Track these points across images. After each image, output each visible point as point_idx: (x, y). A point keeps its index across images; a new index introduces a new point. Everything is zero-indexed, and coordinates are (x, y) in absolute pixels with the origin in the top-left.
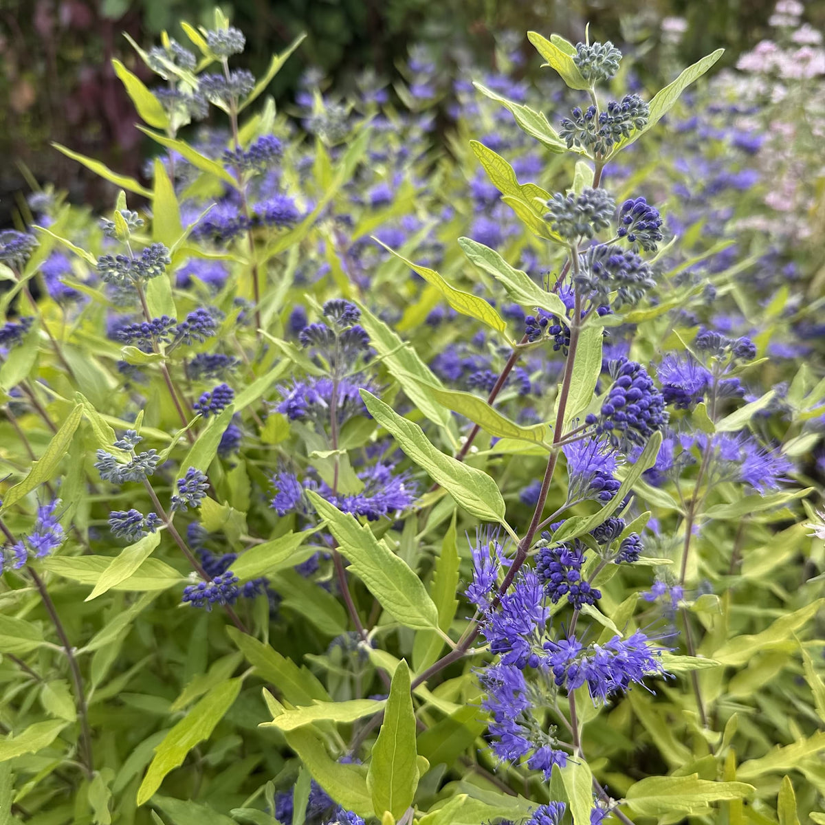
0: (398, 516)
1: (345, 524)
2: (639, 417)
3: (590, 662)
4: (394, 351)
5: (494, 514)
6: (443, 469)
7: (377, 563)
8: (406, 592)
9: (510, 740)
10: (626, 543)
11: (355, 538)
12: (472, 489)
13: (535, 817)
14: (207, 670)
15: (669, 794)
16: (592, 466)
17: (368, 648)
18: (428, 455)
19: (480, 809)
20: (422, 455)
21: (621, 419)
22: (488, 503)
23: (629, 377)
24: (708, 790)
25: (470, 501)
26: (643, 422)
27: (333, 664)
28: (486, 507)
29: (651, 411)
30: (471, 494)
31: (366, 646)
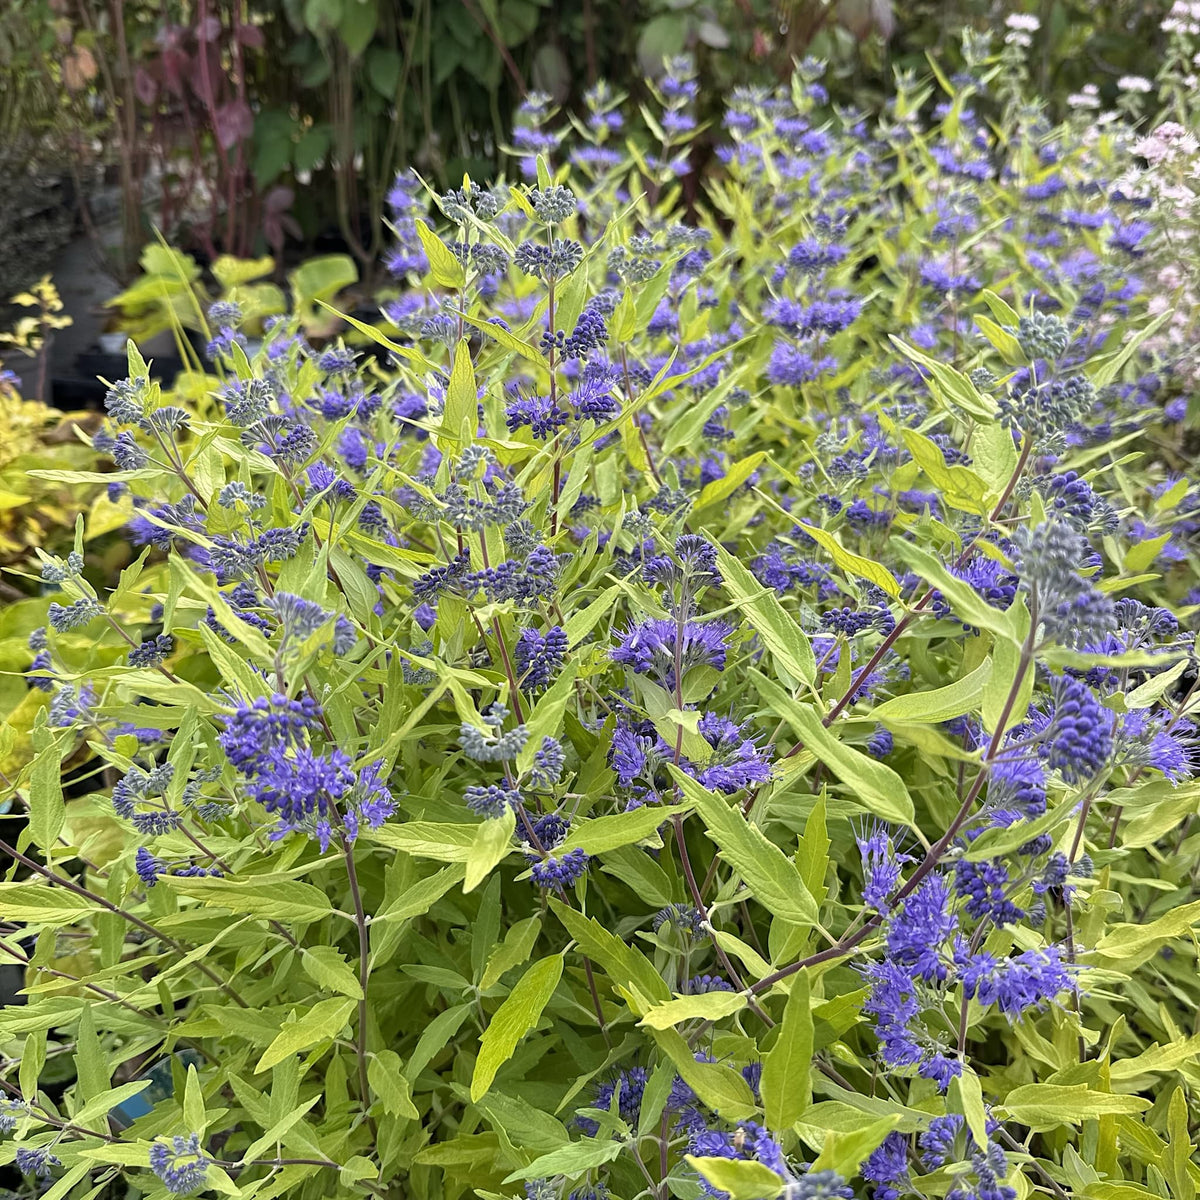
0: (753, 785)
1: (713, 805)
2: (1090, 750)
3: (1003, 977)
4: (754, 597)
5: (902, 817)
6: (843, 762)
7: (748, 849)
8: (782, 883)
9: (899, 1045)
10: (1053, 863)
11: (725, 820)
12: (877, 786)
13: (933, 1129)
14: (502, 937)
15: (1052, 1103)
16: (1018, 777)
17: (710, 928)
18: (826, 745)
19: (857, 1116)
20: (820, 745)
21: (1075, 755)
22: (896, 804)
23: (1075, 703)
24: (1098, 1101)
25: (874, 800)
26: (1094, 756)
27: (661, 941)
28: (893, 808)
29: (1101, 743)
30: (876, 792)
31: (706, 925)
